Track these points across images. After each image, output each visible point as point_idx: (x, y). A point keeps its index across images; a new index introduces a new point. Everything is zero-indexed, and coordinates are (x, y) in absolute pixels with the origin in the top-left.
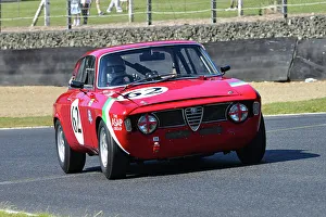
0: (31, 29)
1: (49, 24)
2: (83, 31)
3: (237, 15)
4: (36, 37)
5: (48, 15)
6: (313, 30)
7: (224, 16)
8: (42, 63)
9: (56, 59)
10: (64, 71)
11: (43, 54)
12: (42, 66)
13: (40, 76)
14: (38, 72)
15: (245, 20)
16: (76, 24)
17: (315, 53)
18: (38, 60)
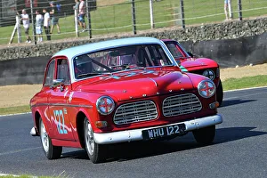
0: (9, 46)
1: (21, 42)
2: (45, 45)
3: (150, 28)
4: (13, 51)
5: (20, 35)
6: (203, 36)
7: (141, 29)
8: (18, 69)
9: (27, 66)
10: (33, 74)
11: (18, 62)
12: (18, 71)
13: (17, 77)
14: (15, 75)
15: (156, 31)
16: (40, 40)
17: (205, 51)
18: (15, 67)
